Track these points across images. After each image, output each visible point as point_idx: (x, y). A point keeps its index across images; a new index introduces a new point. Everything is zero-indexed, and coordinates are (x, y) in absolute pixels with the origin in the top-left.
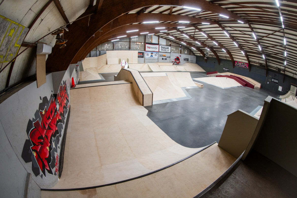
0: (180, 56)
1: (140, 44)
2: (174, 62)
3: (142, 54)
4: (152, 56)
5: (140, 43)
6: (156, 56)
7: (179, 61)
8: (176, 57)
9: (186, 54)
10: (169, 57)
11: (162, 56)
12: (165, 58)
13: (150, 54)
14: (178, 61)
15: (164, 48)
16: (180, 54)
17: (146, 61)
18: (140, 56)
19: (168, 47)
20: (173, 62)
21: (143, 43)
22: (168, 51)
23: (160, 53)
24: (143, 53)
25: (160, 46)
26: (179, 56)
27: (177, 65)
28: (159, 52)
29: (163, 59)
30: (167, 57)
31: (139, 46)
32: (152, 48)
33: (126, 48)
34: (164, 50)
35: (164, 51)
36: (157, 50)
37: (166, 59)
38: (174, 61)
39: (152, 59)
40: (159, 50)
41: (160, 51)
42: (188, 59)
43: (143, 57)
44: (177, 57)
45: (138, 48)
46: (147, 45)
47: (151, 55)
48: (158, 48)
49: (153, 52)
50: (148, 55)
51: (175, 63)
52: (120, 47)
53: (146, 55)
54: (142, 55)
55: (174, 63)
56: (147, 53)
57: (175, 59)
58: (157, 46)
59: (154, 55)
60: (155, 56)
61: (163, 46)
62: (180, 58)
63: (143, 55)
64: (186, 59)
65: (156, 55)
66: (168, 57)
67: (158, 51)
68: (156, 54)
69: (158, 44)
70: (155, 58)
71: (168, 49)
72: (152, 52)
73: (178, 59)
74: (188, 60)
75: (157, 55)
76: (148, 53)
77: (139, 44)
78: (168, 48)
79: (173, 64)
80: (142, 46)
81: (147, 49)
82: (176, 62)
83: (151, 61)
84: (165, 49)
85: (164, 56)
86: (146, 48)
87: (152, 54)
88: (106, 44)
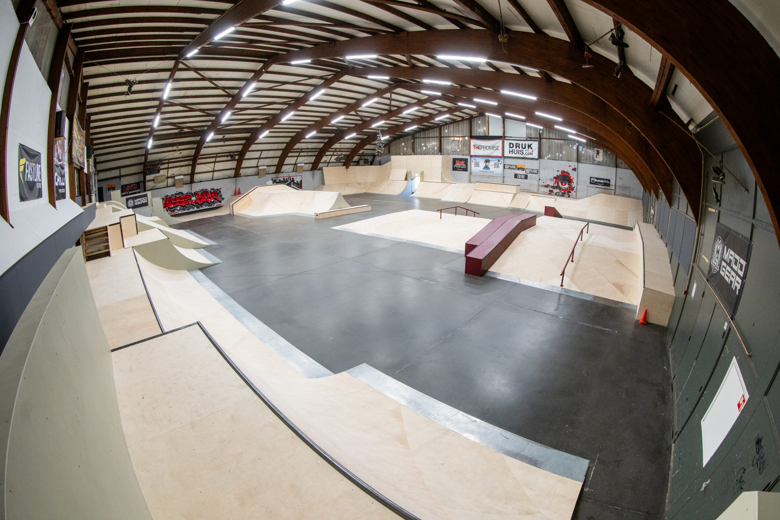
0: (574, 169)
1: (461, 141)
2: (553, 187)
3: (465, 163)
4: (486, 167)
5: (461, 139)
6: (498, 167)
7: (570, 185)
8: (559, 173)
9: (599, 164)
10: (536, 172)
11: (514, 167)
12: (523, 173)
13: (482, 164)
14: (567, 186)
15: (517, 146)
16: (574, 164)
17: (473, 179)
18: (460, 168)
19: (530, 143)
20: (547, 186)
21: (467, 138)
22: (531, 154)
23: (508, 162)
24: (466, 161)
25: (507, 143)
26: (569, 170)
27: (563, 195)
28: (503, 157)
29: (516, 176)
30: (528, 171)
31: (458, 146)
32: (485, 148)
33: (434, 149)
34: (518, 152)
35: (517, 155)
36: (499, 153)
37: (526, 177)
38: (552, 184)
39: (489, 174)
40: (503, 153)
41: (505, 155)
42: (609, 181)
43: (465, 170)
44: (563, 172)
45: (458, 150)
46: (474, 142)
47: (485, 165)
48: (500, 148)
49: (490, 159)
50: (477, 165)
51: (555, 191)
52: (424, 148)
53: (473, 164)
54: (464, 166)
55: (551, 191)
56: (475, 160)
57: (555, 178)
58: (499, 143)
59: (491, 164)
60: (496, 169)
61: (514, 142)
62: (573, 175)
63: (467, 166)
64: (597, 179)
65: (496, 166)
66: (531, 173)
67: (500, 155)
68: (497, 162)
69: (502, 138)
70: (495, 172)
71: (530, 150)
72: (487, 159)
73: (565, 178)
74: (608, 185)
75: (501, 166)
76: (478, 159)
77: (459, 141)
78: (529, 146)
79: (550, 194)
80: (466, 146)
81: (474, 152)
82: (558, 187)
83: (484, 180)
84: (521, 149)
85: (518, 169)
86: (472, 147)
87: (487, 163)
88: (401, 143)
